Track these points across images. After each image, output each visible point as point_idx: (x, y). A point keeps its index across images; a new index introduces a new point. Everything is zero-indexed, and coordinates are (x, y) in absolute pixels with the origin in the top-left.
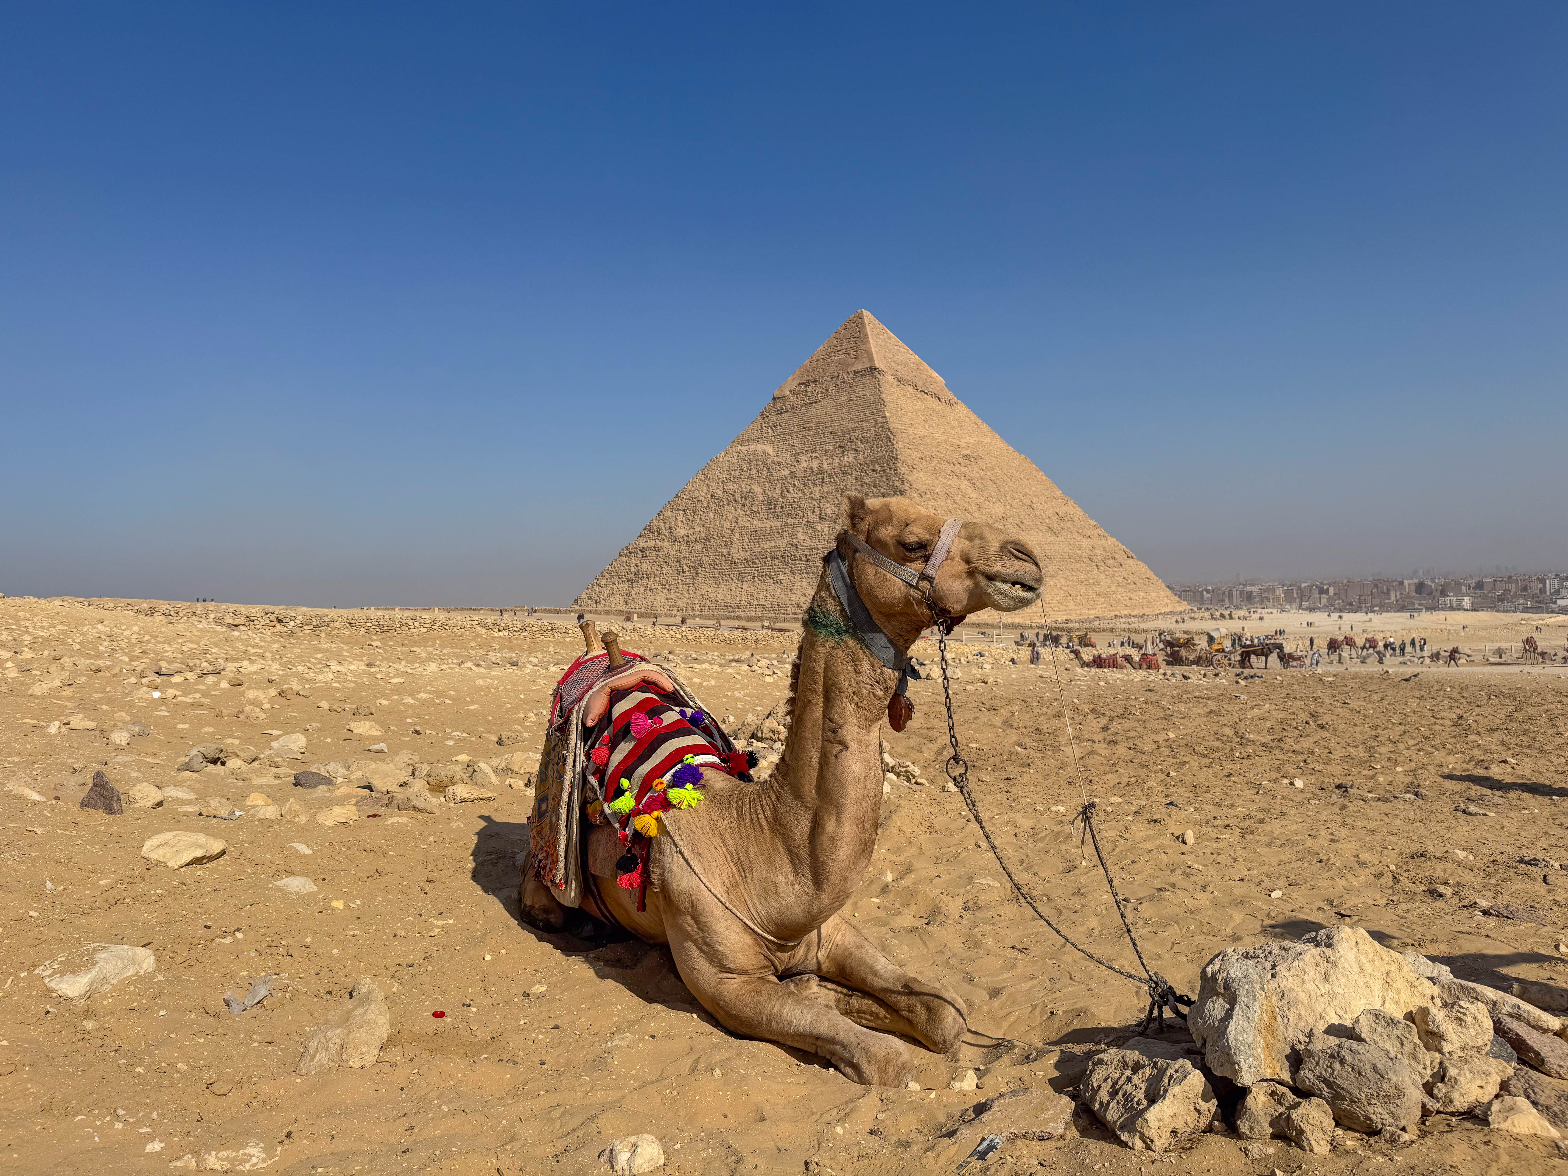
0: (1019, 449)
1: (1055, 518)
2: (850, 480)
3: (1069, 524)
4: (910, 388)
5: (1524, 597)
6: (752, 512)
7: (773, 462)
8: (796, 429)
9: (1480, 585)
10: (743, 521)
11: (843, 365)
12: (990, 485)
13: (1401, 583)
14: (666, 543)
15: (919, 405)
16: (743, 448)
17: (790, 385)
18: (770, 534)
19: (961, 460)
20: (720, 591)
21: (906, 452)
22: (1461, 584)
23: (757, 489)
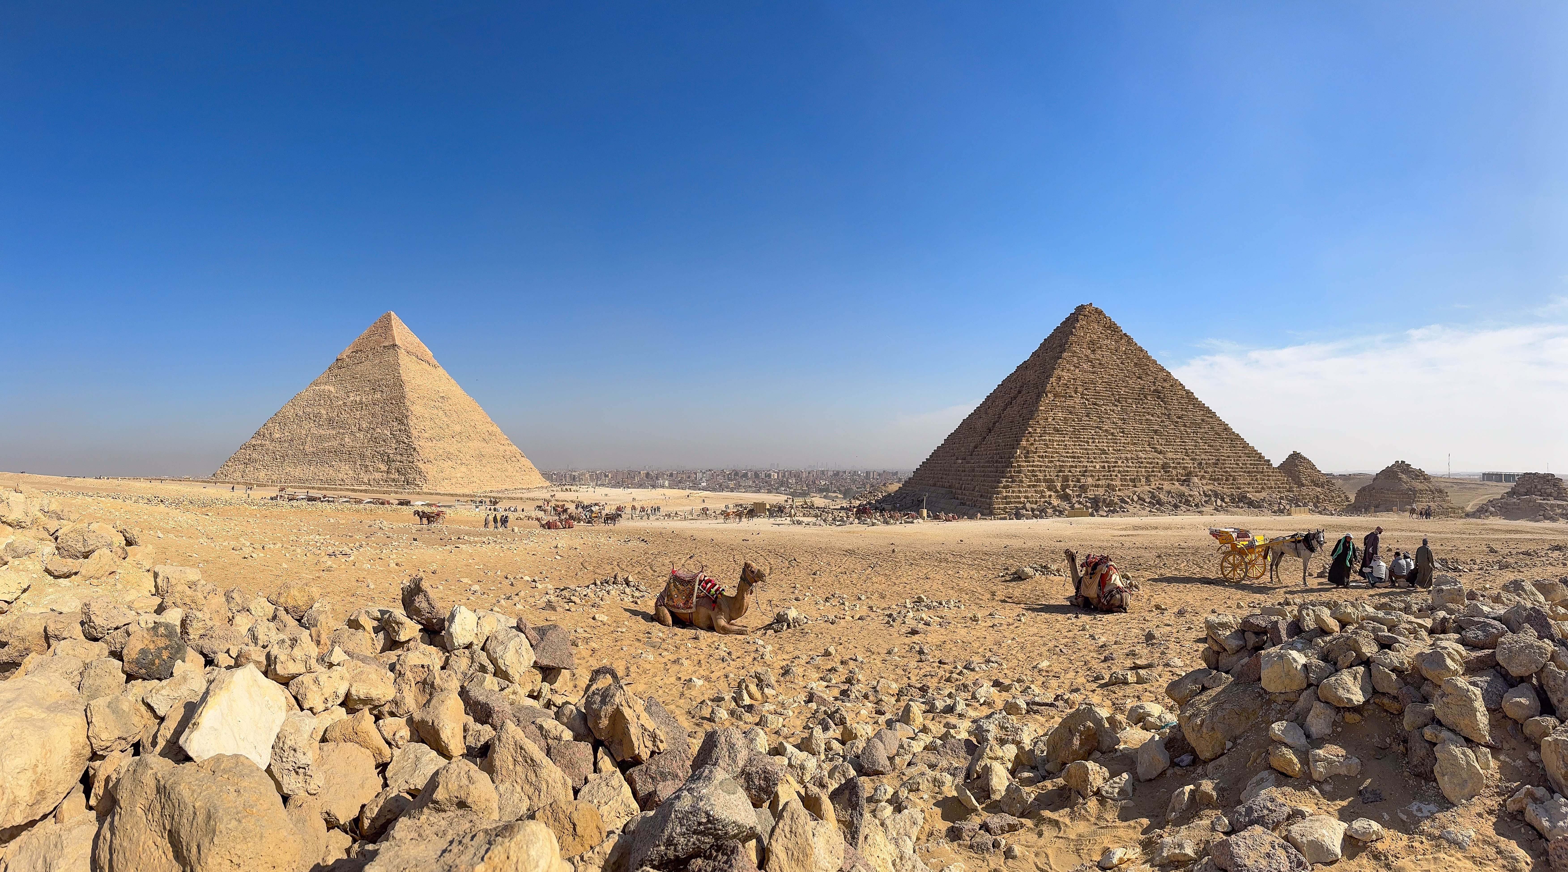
0: (469, 394)
1: (487, 434)
2: (377, 408)
3: (493, 437)
4: (414, 357)
5: (689, 481)
6: (319, 425)
7: (334, 396)
8: (349, 378)
9: (671, 475)
10: (314, 431)
11: (378, 342)
12: (455, 414)
13: (640, 473)
14: (267, 442)
15: (418, 367)
16: (317, 388)
17: (348, 351)
18: (329, 438)
19: (439, 399)
20: (297, 470)
21: (410, 395)
22: (664, 474)
23: (323, 412)
